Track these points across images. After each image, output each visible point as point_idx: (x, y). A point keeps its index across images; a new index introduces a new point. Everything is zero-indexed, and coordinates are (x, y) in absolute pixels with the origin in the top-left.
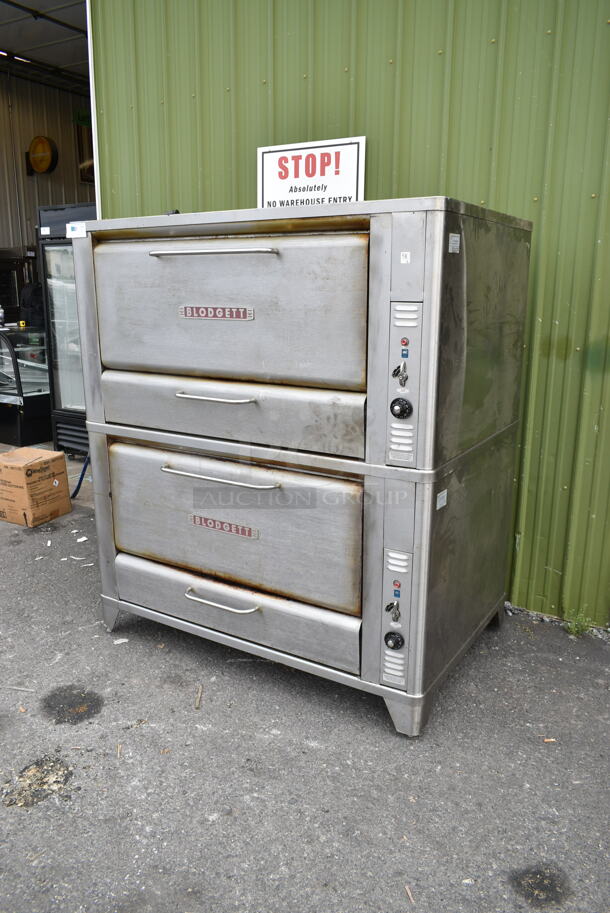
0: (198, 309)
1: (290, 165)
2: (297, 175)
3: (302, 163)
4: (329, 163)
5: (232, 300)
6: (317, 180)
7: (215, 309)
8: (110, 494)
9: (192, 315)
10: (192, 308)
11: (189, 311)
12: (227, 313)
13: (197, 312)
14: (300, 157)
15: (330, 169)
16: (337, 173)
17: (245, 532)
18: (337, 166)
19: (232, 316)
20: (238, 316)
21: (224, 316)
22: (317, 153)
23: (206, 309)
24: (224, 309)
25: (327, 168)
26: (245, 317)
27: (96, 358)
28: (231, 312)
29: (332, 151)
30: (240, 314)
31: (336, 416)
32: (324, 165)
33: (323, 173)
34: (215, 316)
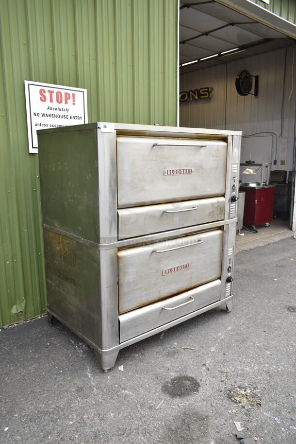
0: (173, 171)
1: (47, 95)
2: (51, 101)
3: (54, 95)
4: (69, 98)
5: (186, 166)
6: (63, 105)
7: (180, 170)
8: (118, 283)
9: (171, 174)
10: (170, 170)
11: (169, 172)
12: (185, 172)
13: (173, 172)
14: (53, 92)
15: (70, 101)
16: (74, 104)
17: (186, 266)
18: (74, 101)
19: (186, 173)
20: (189, 173)
21: (184, 173)
22: (63, 92)
23: (177, 170)
24: (184, 170)
25: (68, 101)
26: (191, 173)
27: (114, 203)
28: (186, 171)
29: (71, 93)
30: (190, 172)
31: (218, 206)
32: (67, 99)
33: (66, 103)
34: (180, 173)
